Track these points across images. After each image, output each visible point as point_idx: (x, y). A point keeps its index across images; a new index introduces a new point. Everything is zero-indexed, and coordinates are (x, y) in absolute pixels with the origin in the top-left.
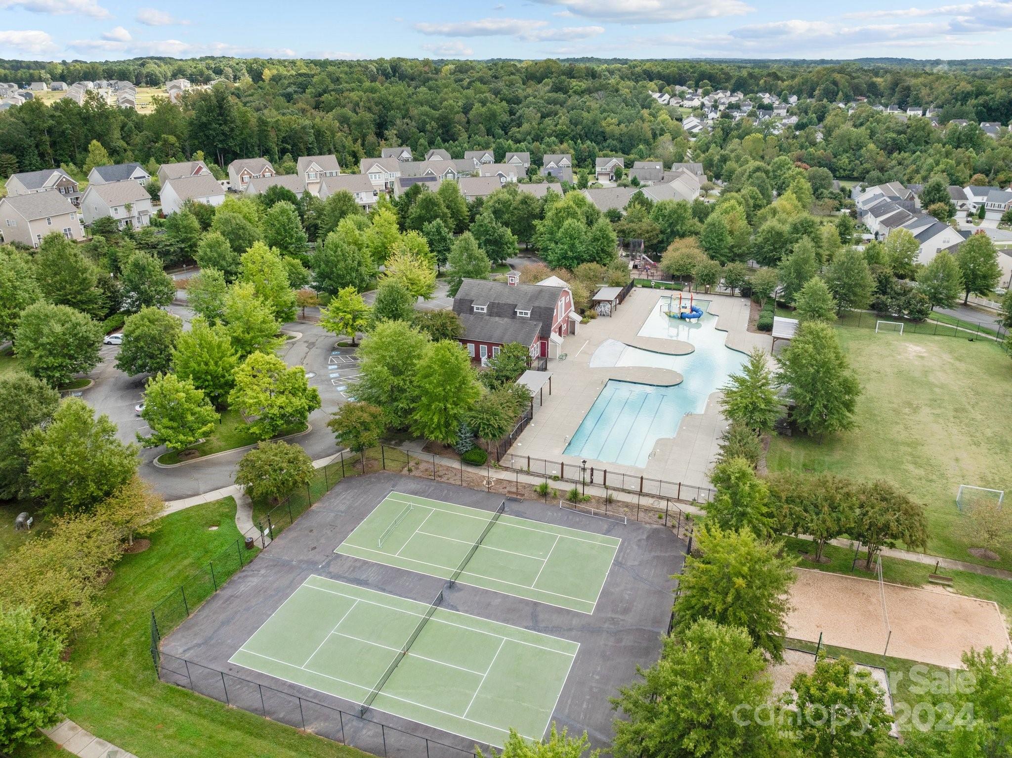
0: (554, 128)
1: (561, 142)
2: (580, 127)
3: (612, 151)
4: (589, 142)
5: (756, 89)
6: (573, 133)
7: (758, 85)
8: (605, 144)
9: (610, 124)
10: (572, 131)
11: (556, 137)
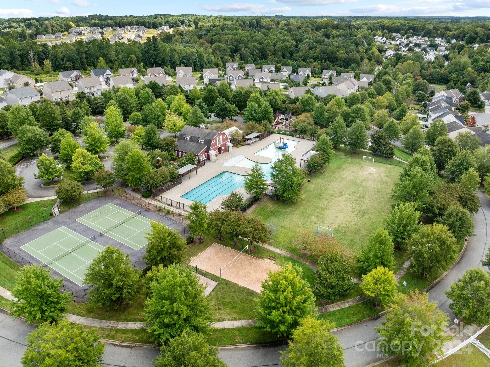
0: (313, 55)
1: (315, 61)
2: (325, 54)
3: (339, 66)
4: (328, 62)
5: (435, 35)
6: (322, 57)
7: (437, 33)
8: (336, 63)
9: (341, 54)
10: (322, 56)
11: (313, 59)
